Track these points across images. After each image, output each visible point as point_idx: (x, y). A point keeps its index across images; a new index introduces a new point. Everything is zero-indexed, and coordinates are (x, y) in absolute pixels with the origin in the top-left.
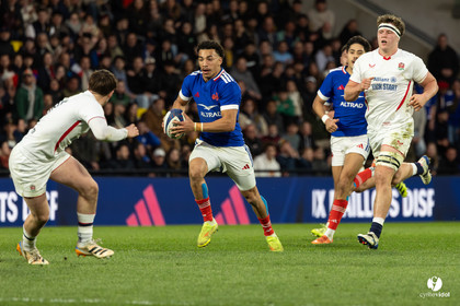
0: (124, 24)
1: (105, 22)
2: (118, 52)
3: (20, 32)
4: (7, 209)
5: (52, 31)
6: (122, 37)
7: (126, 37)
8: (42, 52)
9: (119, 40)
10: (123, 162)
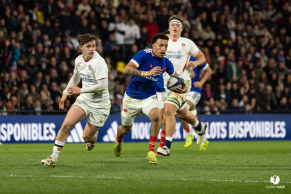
0: (283, 31)
1: (273, 30)
2: (280, 46)
3: (227, 35)
4: (221, 132)
5: (245, 34)
6: (283, 38)
7: (285, 38)
8: (239, 46)
9: (281, 39)
10: (283, 106)
